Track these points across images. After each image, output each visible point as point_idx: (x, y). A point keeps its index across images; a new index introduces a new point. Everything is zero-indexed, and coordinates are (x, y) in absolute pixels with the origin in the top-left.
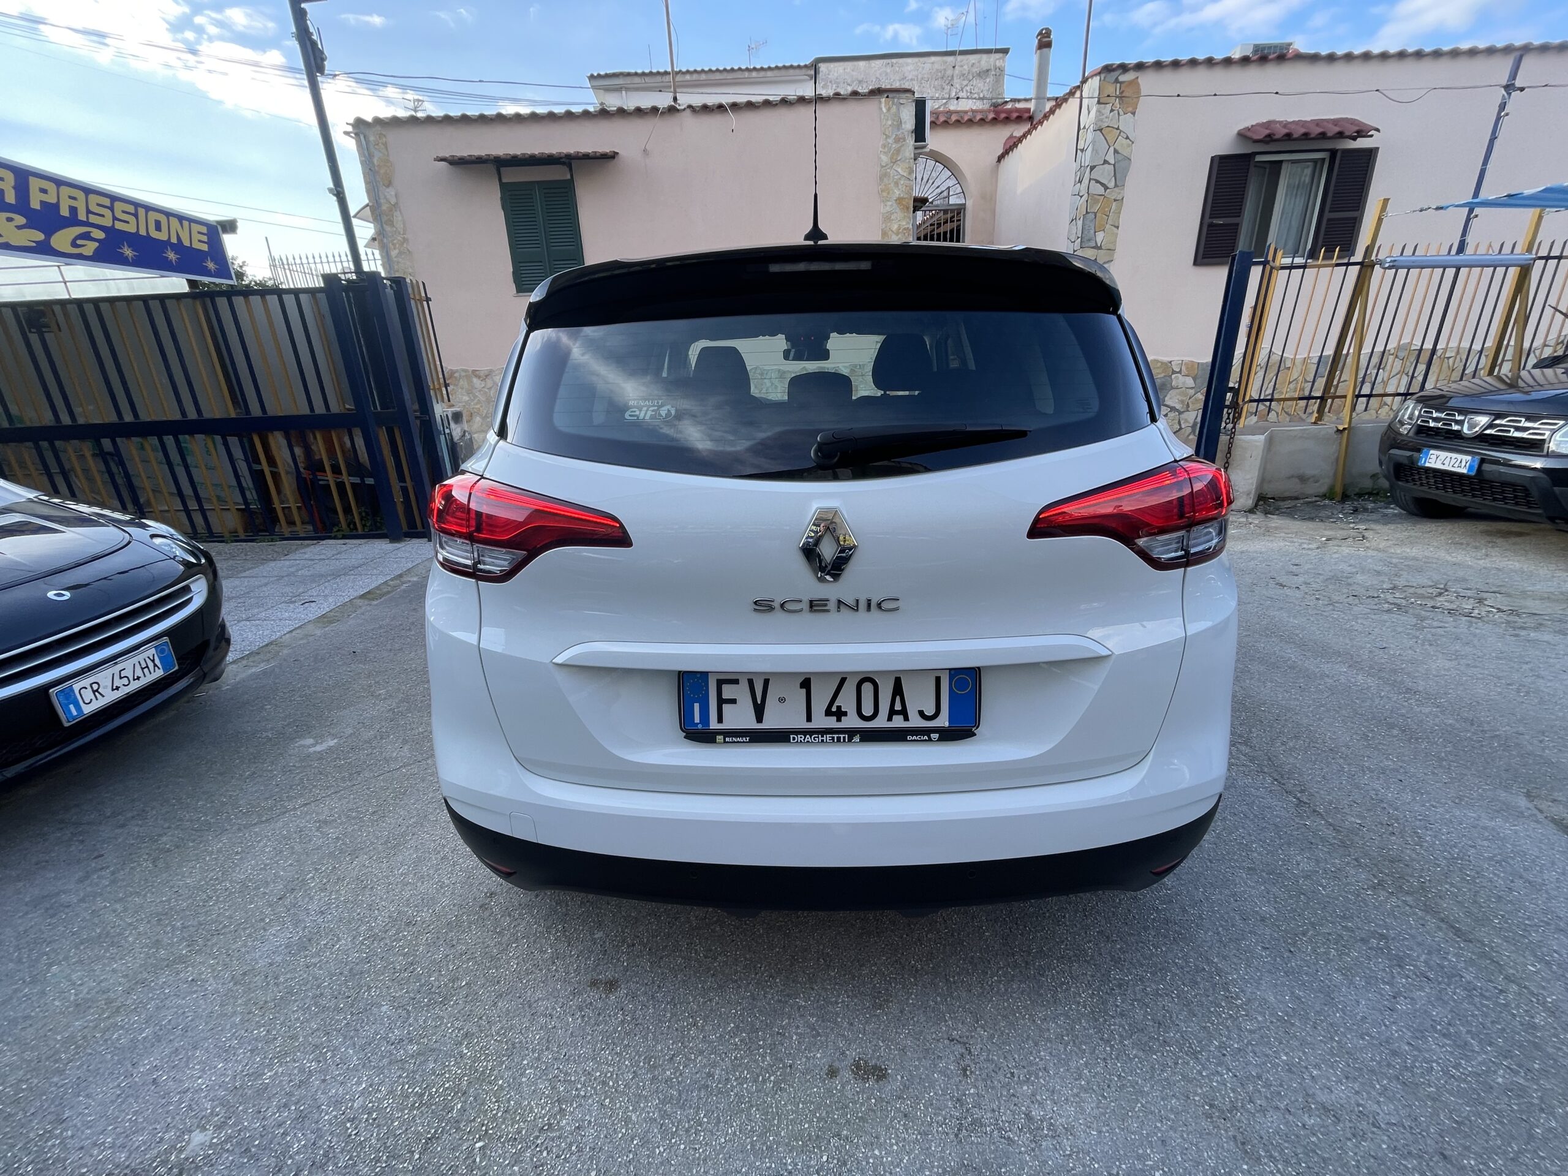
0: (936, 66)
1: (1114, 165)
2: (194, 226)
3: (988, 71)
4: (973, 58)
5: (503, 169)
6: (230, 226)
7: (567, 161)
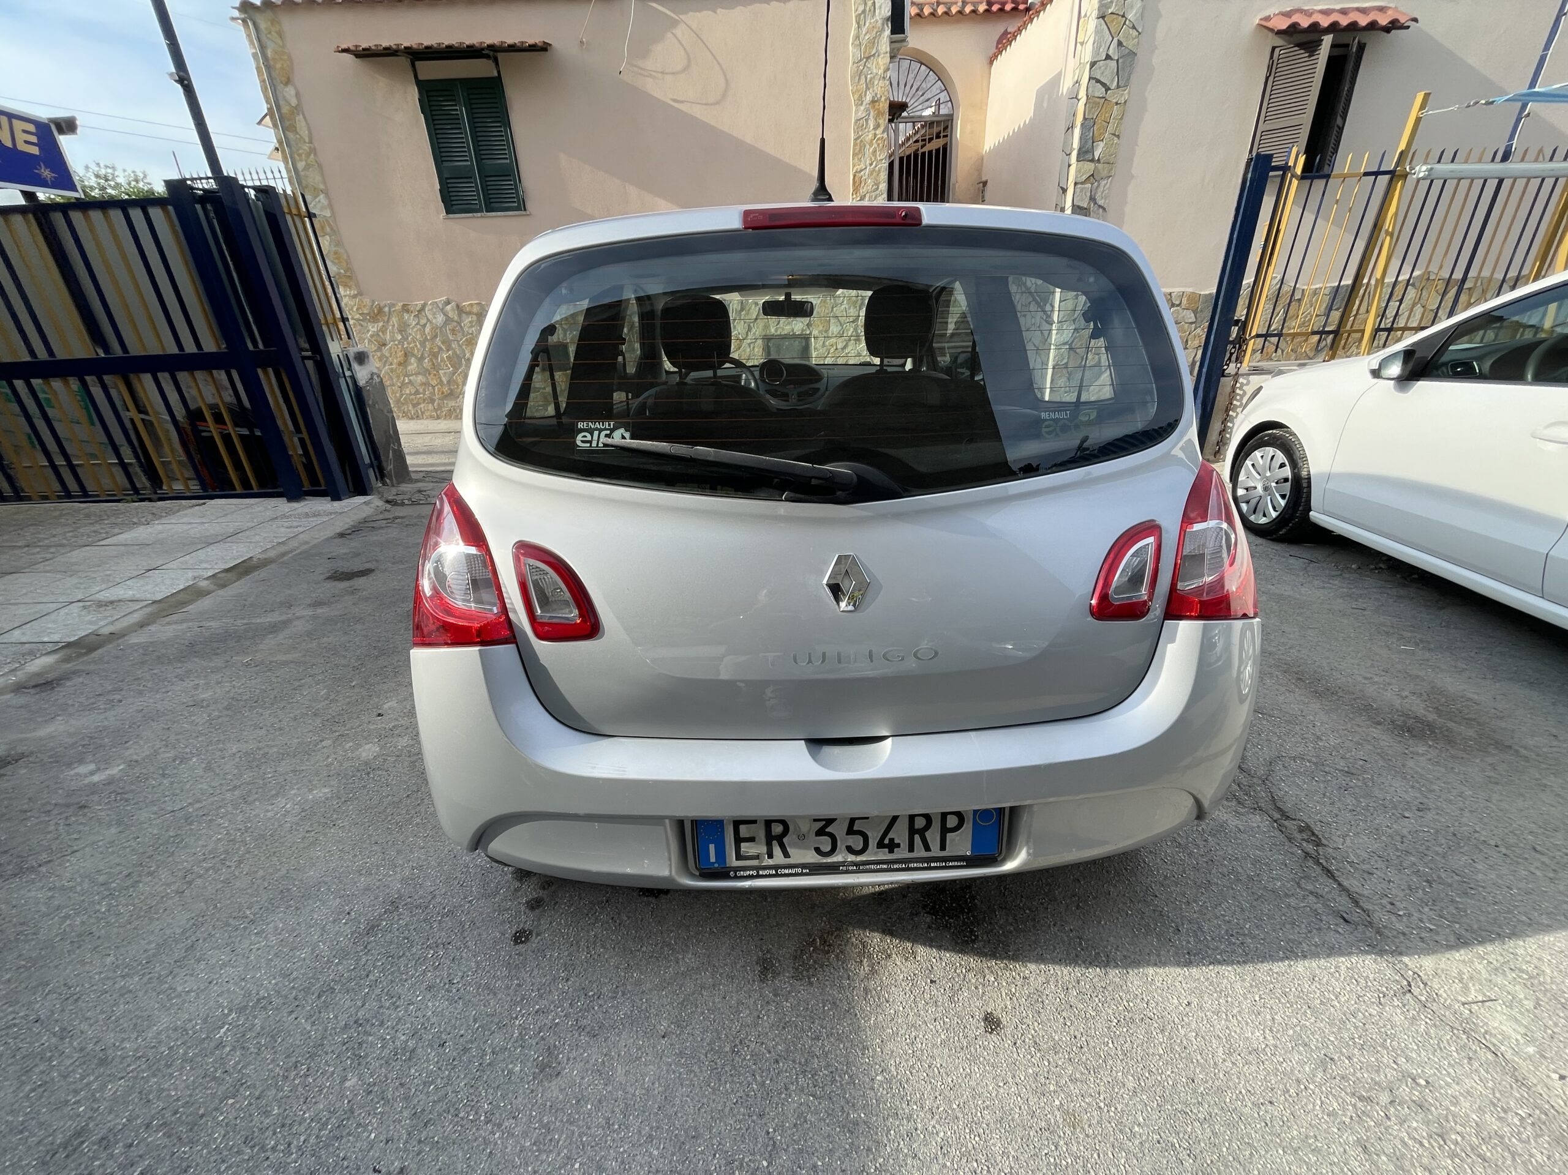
1: (1118, 61)
2: (18, 125)
5: (418, 63)
6: (68, 126)
7: (491, 53)
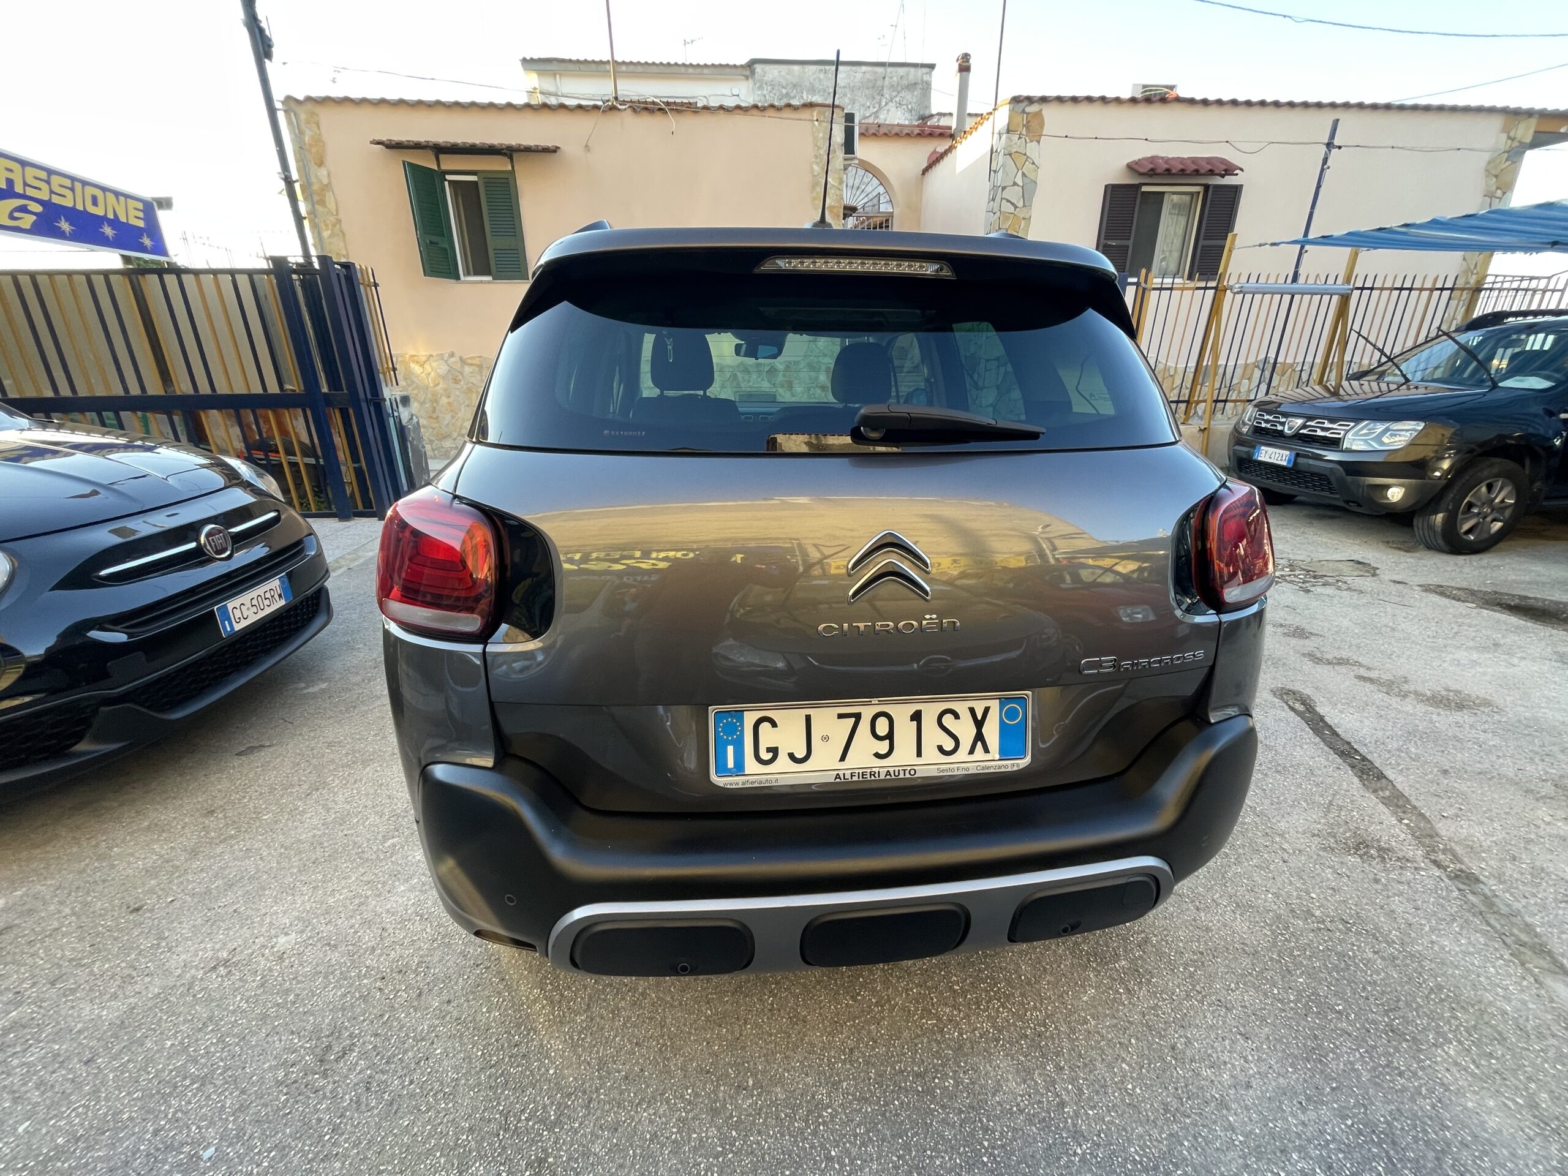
0: (868, 76)
1: (1022, 187)
2: (132, 203)
3: (915, 84)
4: (902, 71)
5: (441, 156)
6: (165, 203)
7: (508, 152)
